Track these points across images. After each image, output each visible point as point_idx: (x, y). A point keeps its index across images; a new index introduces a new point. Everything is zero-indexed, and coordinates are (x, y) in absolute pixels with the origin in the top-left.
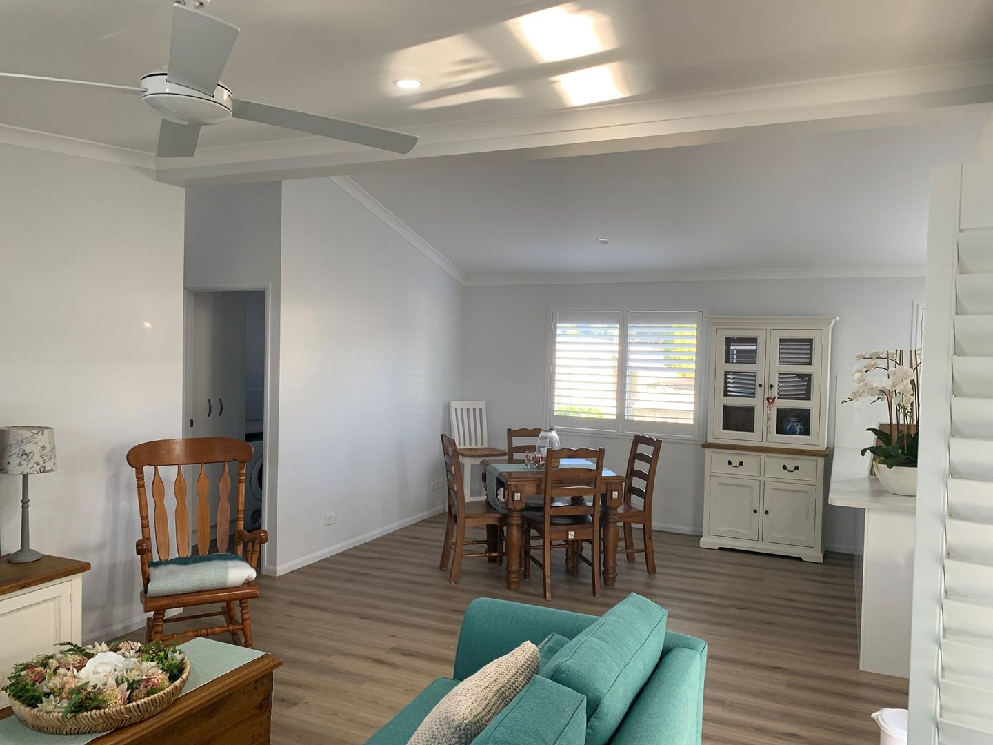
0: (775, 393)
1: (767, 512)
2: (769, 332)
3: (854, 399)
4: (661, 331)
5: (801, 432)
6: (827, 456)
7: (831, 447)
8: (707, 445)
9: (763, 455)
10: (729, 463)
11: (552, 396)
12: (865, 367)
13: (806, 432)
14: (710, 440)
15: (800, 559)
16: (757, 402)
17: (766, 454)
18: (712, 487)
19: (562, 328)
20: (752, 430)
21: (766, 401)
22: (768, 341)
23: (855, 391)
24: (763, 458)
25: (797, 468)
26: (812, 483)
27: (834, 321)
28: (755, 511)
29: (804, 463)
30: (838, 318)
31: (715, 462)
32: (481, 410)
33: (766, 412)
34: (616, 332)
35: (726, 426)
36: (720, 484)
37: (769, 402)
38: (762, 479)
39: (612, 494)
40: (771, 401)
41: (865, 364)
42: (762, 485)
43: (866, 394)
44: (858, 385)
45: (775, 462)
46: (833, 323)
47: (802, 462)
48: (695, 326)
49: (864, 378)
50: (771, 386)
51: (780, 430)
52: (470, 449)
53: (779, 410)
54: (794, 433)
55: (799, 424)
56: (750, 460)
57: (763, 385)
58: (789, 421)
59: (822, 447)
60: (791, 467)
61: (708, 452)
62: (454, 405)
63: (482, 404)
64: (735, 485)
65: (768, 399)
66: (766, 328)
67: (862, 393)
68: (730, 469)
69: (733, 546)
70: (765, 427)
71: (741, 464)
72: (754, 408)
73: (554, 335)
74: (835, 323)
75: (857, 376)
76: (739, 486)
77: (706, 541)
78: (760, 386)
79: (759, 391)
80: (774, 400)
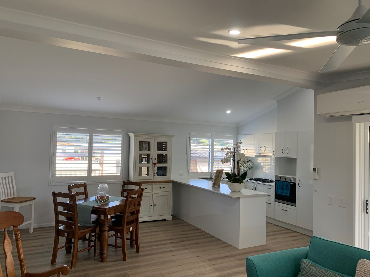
0: (156, 161)
1: (155, 205)
2: (154, 140)
4: (103, 138)
5: (164, 174)
9: (153, 184)
13: (166, 174)
15: (165, 220)
16: (150, 165)
17: (155, 184)
19: (59, 135)
20: (149, 175)
21: (153, 164)
22: (154, 143)
24: (153, 185)
25: (164, 188)
26: (169, 192)
27: (174, 136)
28: (151, 205)
29: (166, 185)
32: (12, 177)
33: (153, 169)
34: (88, 137)
35: (140, 175)
38: (153, 193)
42: (153, 195)
45: (157, 186)
48: (121, 136)
50: (155, 159)
51: (158, 175)
52: (10, 199)
53: (157, 167)
54: (161, 175)
56: (149, 187)
58: (160, 171)
59: (170, 179)
60: (162, 187)
63: (12, 174)
65: (154, 164)
66: (153, 138)
69: (146, 220)
70: (153, 174)
71: (146, 188)
73: (56, 138)
76: (145, 197)
78: (152, 159)
79: (151, 161)
80: (156, 164)
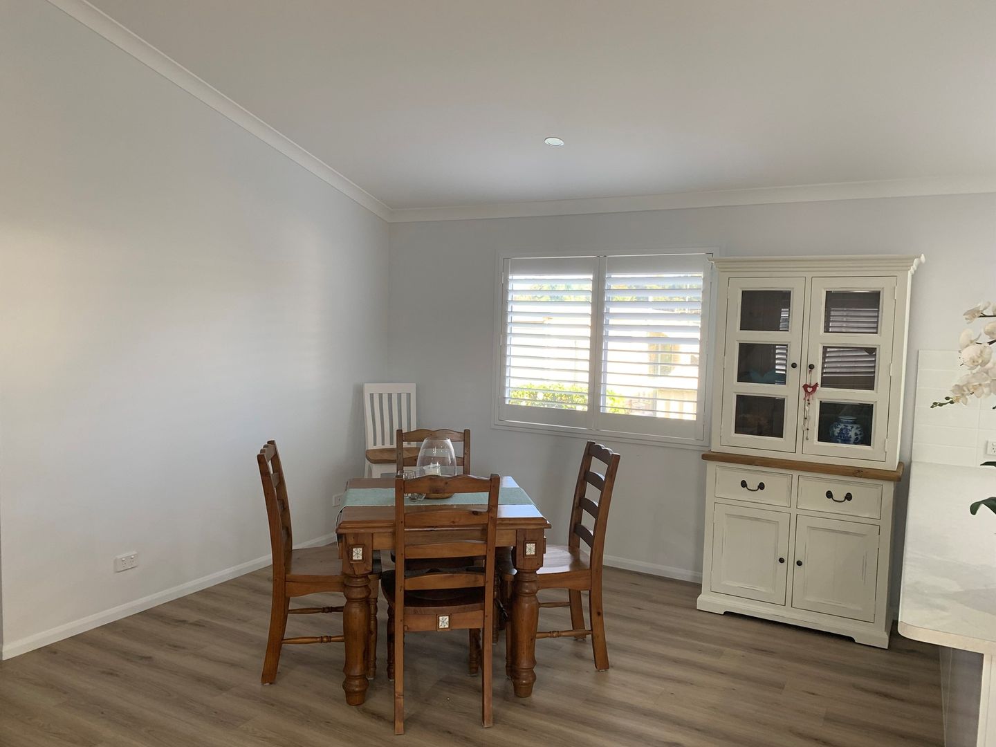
0: (817, 377)
1: (799, 563)
2: (809, 280)
3: (958, 400)
5: (857, 439)
6: (900, 480)
7: (906, 461)
8: (709, 457)
9: (795, 474)
10: (744, 484)
11: (502, 378)
12: (988, 333)
13: (865, 439)
14: (716, 447)
15: (851, 640)
16: (788, 392)
17: (800, 473)
18: (715, 518)
19: (515, 281)
20: (779, 433)
21: (802, 390)
22: (808, 296)
23: (961, 384)
24: (795, 479)
25: (849, 497)
26: (872, 522)
27: (916, 261)
28: (782, 561)
29: (862, 490)
30: (923, 258)
31: (723, 480)
32: (409, 395)
33: (801, 408)
34: (588, 286)
35: (741, 427)
36: (730, 515)
37: (806, 391)
38: (794, 511)
39: (524, 548)
40: (810, 390)
41: (988, 328)
42: (793, 522)
43: (986, 390)
44: (969, 372)
45: (814, 487)
46: (915, 266)
47: (858, 488)
48: (701, 274)
49: (986, 356)
50: (811, 367)
51: (824, 435)
53: (822, 405)
54: (846, 441)
55: (855, 426)
56: (776, 481)
57: (798, 364)
58: (839, 421)
59: (892, 465)
60: (839, 494)
61: (712, 466)
62: (369, 389)
63: (411, 388)
64: (750, 518)
65: (805, 387)
66: (805, 274)
67: (975, 388)
68: (744, 494)
70: (800, 432)
71: (761, 486)
72: (783, 401)
73: (505, 292)
74: (918, 267)
75: (971, 352)
76: (757, 519)
77: (706, 601)
78: (794, 366)
79: (792, 375)
80: (814, 388)
